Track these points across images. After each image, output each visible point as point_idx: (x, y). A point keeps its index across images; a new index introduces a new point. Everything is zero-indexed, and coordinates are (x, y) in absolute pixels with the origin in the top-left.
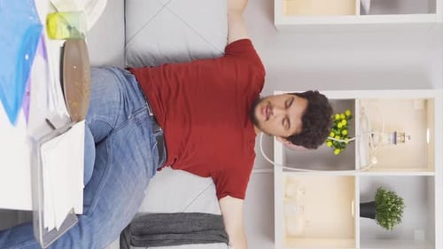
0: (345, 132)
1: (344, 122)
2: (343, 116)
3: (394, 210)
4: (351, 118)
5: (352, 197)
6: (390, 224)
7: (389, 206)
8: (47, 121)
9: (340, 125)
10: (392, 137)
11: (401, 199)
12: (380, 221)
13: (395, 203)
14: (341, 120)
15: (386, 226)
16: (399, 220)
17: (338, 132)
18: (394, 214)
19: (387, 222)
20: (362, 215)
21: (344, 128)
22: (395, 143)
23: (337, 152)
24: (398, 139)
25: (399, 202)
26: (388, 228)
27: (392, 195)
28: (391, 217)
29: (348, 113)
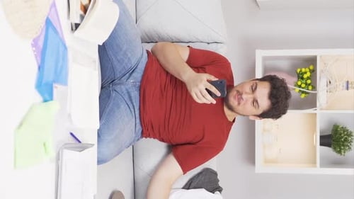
0: (309, 82)
1: (308, 74)
2: (307, 70)
3: (346, 140)
4: (313, 71)
5: (315, 130)
6: (343, 151)
7: (342, 138)
8: (72, 134)
9: (305, 76)
10: (345, 85)
11: (351, 132)
12: (335, 149)
13: (347, 135)
14: (306, 73)
15: (339, 152)
16: (350, 148)
17: (304, 81)
18: (346, 143)
19: (341, 149)
20: (322, 144)
21: (308, 78)
22: (347, 88)
23: (303, 96)
24: (350, 86)
25: (350, 135)
26: (341, 154)
27: (344, 130)
28: (343, 145)
29: (311, 67)
